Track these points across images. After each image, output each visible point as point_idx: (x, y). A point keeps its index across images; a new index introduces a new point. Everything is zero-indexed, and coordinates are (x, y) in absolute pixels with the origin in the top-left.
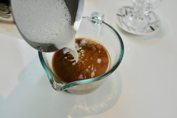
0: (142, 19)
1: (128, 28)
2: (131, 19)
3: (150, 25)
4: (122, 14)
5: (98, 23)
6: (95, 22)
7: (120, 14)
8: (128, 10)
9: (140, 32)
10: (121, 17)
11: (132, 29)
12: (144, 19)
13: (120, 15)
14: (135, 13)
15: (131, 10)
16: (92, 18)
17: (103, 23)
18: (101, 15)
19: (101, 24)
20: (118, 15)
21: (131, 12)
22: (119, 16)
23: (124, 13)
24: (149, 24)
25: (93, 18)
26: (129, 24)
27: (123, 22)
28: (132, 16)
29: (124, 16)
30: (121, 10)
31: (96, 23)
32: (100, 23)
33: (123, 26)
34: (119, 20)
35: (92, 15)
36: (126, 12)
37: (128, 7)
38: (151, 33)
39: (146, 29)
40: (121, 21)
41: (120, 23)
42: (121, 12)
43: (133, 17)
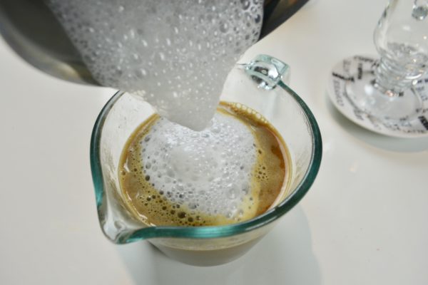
0: (401, 94)
1: (358, 111)
2: (369, 89)
3: (420, 114)
4: (347, 76)
5: (267, 84)
6: (259, 80)
7: (341, 73)
8: (367, 66)
9: (389, 127)
10: (342, 82)
11: (369, 117)
12: (405, 94)
13: (342, 78)
14: (382, 75)
15: (374, 68)
16: (253, 69)
17: (279, 88)
18: (280, 65)
19: (274, 87)
20: (335, 75)
21: (372, 72)
22: (337, 79)
23: (353, 71)
24: (417, 111)
25: (257, 69)
26: (362, 104)
27: (346, 94)
28: (373, 82)
29: (352, 79)
30: (346, 63)
31: (263, 84)
32: (273, 85)
33: (343, 105)
34: (337, 88)
35: (257, 61)
36: (360, 70)
37: (367, 60)
38: (421, 135)
39: (406, 123)
40: (341, 91)
41: (338, 96)
42: (347, 70)
43: (376, 85)
